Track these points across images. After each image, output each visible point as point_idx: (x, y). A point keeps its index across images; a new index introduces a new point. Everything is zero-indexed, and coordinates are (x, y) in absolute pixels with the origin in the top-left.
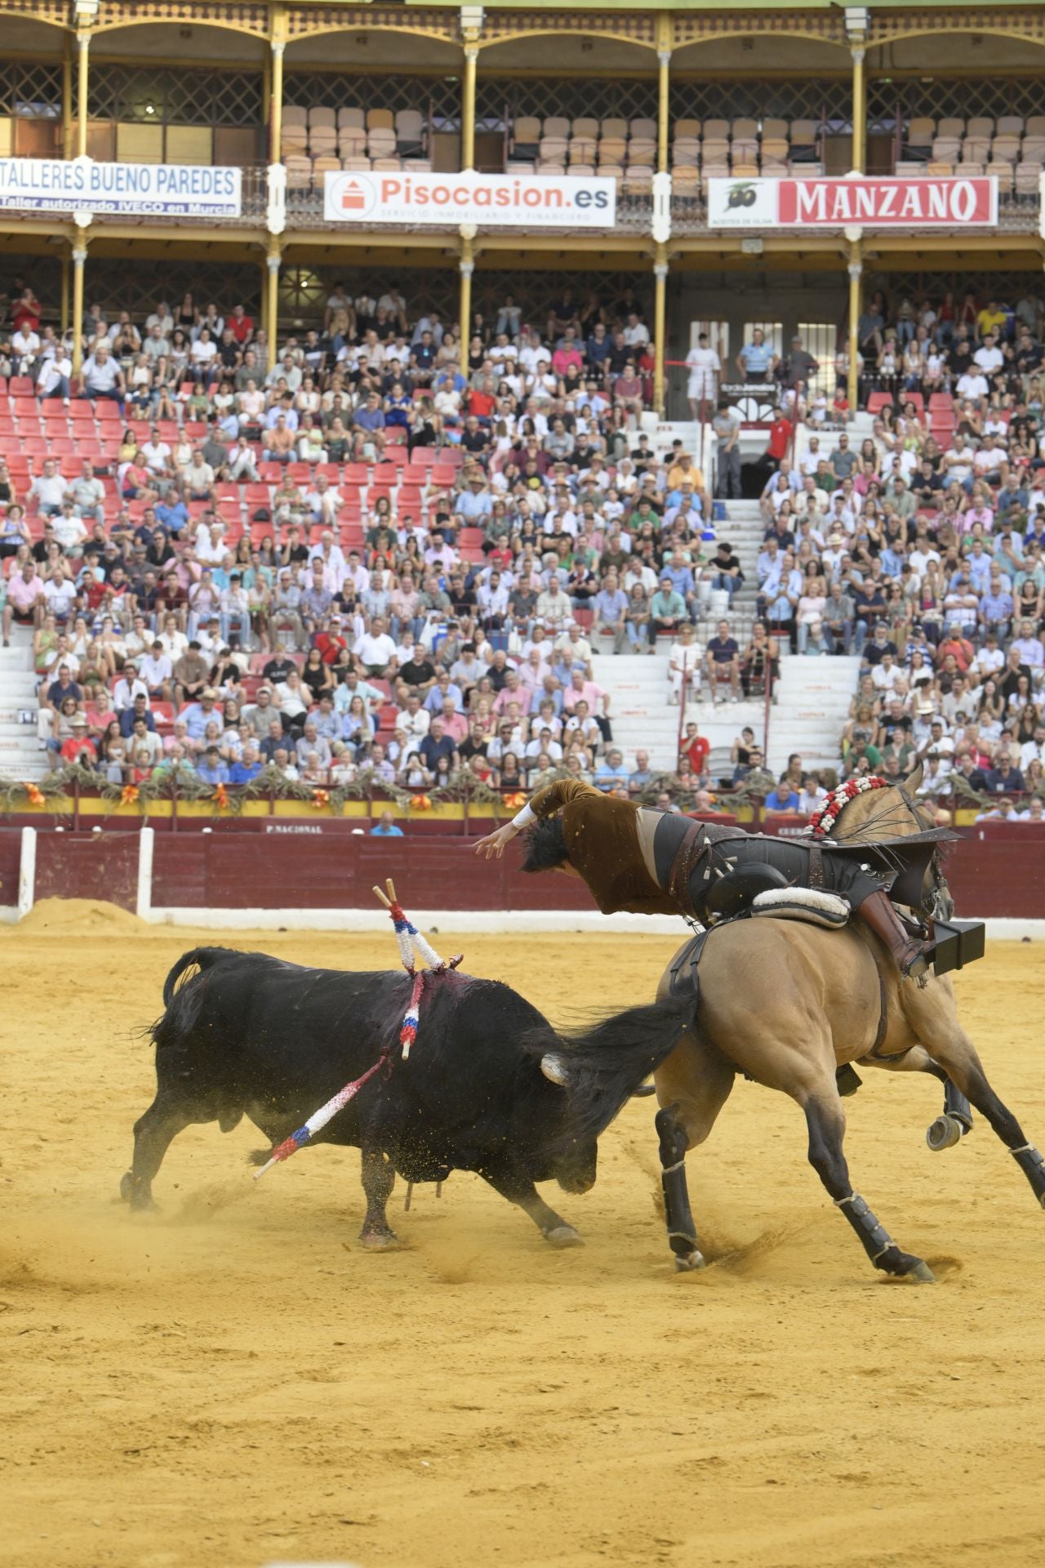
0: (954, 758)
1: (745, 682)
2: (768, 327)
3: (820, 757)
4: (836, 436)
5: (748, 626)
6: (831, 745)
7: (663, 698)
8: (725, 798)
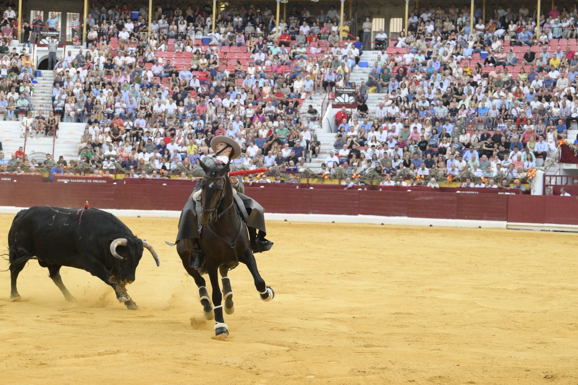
0: (116, 157)
1: (47, 131)
2: (57, 13)
3: (71, 156)
4: (79, 50)
5: (48, 112)
6: (75, 152)
7: (19, 136)
8: (39, 169)
